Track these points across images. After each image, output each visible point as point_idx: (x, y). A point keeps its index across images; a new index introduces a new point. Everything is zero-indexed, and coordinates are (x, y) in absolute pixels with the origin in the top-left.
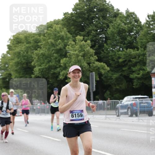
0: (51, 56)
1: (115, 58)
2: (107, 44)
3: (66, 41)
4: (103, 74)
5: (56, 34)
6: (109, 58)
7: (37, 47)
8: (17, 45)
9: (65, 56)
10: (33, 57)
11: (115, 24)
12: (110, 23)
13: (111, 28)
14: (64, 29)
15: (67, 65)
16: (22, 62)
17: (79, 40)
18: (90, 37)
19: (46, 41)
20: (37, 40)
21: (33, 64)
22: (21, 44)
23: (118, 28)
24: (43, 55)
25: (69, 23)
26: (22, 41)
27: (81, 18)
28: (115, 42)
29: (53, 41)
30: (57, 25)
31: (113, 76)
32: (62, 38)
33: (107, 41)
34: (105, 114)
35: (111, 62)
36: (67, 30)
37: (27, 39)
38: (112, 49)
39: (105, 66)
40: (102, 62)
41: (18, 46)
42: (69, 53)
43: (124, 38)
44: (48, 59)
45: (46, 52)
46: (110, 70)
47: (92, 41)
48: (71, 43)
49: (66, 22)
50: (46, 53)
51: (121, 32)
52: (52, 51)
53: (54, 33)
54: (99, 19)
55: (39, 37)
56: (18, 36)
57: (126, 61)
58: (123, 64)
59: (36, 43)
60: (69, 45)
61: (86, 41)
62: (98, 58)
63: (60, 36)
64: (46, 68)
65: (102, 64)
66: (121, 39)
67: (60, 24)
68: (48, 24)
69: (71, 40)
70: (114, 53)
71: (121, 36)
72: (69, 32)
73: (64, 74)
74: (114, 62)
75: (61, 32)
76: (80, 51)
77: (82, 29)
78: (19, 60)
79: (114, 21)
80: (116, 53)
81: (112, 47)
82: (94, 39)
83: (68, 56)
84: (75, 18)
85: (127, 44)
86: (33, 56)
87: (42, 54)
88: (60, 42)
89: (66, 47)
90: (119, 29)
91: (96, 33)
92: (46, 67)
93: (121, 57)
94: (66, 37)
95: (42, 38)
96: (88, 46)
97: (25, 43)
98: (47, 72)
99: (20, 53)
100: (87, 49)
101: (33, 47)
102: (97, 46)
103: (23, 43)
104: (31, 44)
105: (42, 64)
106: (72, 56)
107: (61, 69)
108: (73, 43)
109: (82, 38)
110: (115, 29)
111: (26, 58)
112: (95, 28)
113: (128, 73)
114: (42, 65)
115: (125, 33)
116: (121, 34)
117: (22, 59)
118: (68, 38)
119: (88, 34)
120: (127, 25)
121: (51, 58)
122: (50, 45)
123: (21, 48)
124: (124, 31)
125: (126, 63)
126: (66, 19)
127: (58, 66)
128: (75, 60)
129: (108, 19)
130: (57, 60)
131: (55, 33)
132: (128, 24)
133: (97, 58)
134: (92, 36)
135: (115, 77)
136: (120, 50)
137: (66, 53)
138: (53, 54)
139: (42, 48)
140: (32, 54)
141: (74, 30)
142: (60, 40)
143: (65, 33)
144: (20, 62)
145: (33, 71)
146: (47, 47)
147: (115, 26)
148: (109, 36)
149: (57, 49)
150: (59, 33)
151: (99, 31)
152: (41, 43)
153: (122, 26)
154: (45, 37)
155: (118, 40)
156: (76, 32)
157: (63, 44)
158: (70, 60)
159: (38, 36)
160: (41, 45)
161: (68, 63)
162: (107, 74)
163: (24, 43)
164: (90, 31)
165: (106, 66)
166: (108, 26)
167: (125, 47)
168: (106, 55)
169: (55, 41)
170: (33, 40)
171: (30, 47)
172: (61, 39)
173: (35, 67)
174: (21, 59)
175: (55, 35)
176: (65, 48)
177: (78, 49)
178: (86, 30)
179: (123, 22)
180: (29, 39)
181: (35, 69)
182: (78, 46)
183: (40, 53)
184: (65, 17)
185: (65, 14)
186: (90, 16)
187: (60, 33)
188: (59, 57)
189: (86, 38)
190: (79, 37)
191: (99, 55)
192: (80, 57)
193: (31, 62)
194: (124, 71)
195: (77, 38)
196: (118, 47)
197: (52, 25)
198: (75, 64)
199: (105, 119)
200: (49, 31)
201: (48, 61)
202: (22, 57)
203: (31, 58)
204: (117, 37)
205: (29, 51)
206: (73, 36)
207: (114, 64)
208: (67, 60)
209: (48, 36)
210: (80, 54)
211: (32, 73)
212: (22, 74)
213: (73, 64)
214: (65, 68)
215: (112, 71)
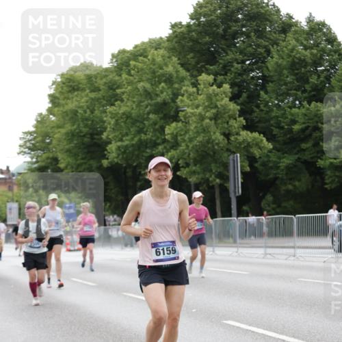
0: (144, 119)
1: (284, 122)
2: (266, 92)
3: (176, 86)
4: (257, 157)
5: (156, 70)
6: (272, 122)
7: (113, 98)
8: (71, 96)
9: (175, 118)
10: (104, 122)
11: (285, 49)
12: (273, 46)
13: (276, 56)
14: (172, 60)
15: (179, 138)
16: (81, 132)
17: (204, 84)
18: (229, 76)
19: (134, 86)
20: (114, 85)
21: (104, 136)
22: (80, 93)
23: (290, 56)
24: (127, 116)
25: (183, 47)
26: (81, 86)
27: (208, 35)
28: (284, 87)
29: (148, 86)
30: (156, 49)
31: (282, 161)
32: (169, 80)
33: (267, 85)
34: (263, 245)
35: (276, 131)
36: (179, 62)
37: (92, 80)
38: (276, 102)
39: (262, 140)
40: (255, 131)
41: (73, 98)
42: (183, 111)
43: (303, 79)
44: (138, 124)
45: (133, 109)
46: (273, 149)
47: (232, 85)
48: (187, 91)
49: (176, 45)
50: (134, 113)
51: (296, 65)
52: (147, 107)
53: (151, 68)
54: (248, 36)
55: (117, 78)
56: (71, 75)
57: (307, 128)
58: (302, 136)
59: (111, 91)
60: (183, 95)
61: (220, 86)
62: (247, 122)
63: (163, 75)
64: (133, 145)
65: (256, 135)
66: (297, 80)
67: (163, 47)
68: (138, 48)
69: (187, 83)
70: (282, 112)
71: (297, 74)
72: (182, 65)
73: (174, 157)
74: (282, 131)
75: (166, 65)
76: (206, 108)
77: (212, 58)
78: (75, 127)
79: (281, 42)
80: (285, 111)
81: (277, 99)
82: (239, 80)
83: (182, 118)
84: (195, 35)
85: (310, 91)
86: (105, 119)
87: (124, 114)
88: (163, 87)
89: (177, 98)
90: (293, 59)
91: (242, 67)
92: (134, 142)
93: (296, 119)
94: (177, 77)
95: (126, 79)
96: (224, 96)
97: (88, 91)
98: (136, 153)
99: (77, 111)
100: (223, 102)
101: (104, 99)
102: (245, 95)
103: (83, 90)
104: (100, 92)
105: (123, 136)
106: (190, 119)
107: (165, 147)
108: (193, 90)
109: (211, 78)
110: (283, 58)
111: (90, 122)
112: (240, 57)
113: (312, 156)
114: (124, 139)
115: (305, 67)
116: (298, 69)
117: (82, 125)
118: (182, 80)
119: (226, 69)
120: (308, 51)
121: (144, 124)
122: (141, 95)
123: (78, 102)
124: (303, 63)
125: (308, 132)
126: (176, 36)
127: (159, 141)
128: (196, 127)
129: (268, 36)
130: (157, 127)
131: (154, 67)
132: (312, 48)
133: (244, 122)
134: (233, 74)
135: (284, 164)
136: (296, 104)
137: (177, 111)
138: (148, 113)
139: (125, 100)
140: (104, 115)
141: (193, 62)
142: (163, 84)
143: (174, 67)
144: (78, 133)
145: (106, 152)
146: (135, 100)
147: (283, 51)
148: (271, 74)
149: (158, 103)
150: (161, 68)
151: (249, 64)
152: (123, 90)
153: (298, 52)
154: (131, 78)
155: (290, 83)
156: (199, 66)
157: (170, 93)
158: (186, 126)
159: (115, 74)
160: (123, 93)
161: (181, 135)
162: (268, 156)
163: (85, 90)
164: (230, 62)
165: (264, 139)
166: (268, 52)
167: (305, 98)
168: (264, 116)
169: (152, 85)
170: (106, 83)
171: (98, 99)
172: (165, 82)
173: (110, 143)
174: (79, 125)
175: (154, 72)
176: (174, 100)
177: (204, 103)
178: (221, 61)
179: (302, 44)
180: (96, 82)
181: (109, 147)
182: (202, 96)
183: (121, 112)
184: (174, 32)
185: (173, 26)
186: (229, 31)
187: (164, 67)
188: (162, 121)
189: (220, 78)
190: (204, 78)
191: (248, 116)
192: (208, 121)
193: (101, 133)
194: (304, 150)
195: (200, 78)
196: (291, 99)
197: (145, 50)
198: (195, 135)
199: (263, 256)
200: (140, 64)
201: (137, 129)
202: (80, 120)
203: (101, 124)
204: (287, 77)
205: (96, 108)
206: (192, 76)
207: (282, 135)
208: (180, 127)
209: (137, 75)
210: (208, 114)
211: (104, 157)
212: (82, 159)
213: (192, 136)
214: (175, 145)
215: (278, 151)
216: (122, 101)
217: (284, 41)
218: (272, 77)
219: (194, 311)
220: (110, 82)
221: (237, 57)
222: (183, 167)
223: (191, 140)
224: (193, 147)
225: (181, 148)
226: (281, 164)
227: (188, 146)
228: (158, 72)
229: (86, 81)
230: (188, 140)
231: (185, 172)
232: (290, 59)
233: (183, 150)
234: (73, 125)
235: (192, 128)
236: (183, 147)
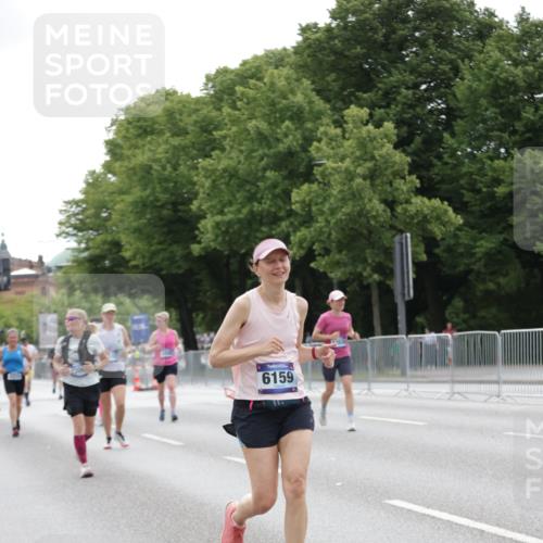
0: (258, 179)
1: (481, 182)
2: (453, 135)
3: (309, 125)
4: (439, 237)
5: (277, 100)
6: (462, 182)
7: (208, 146)
8: (140, 142)
9: (308, 177)
10: (194, 184)
11: (482, 65)
12: (463, 61)
13: (468, 76)
14: (302, 84)
15: (314, 208)
16: (157, 200)
17: (354, 122)
18: (394, 109)
19: (242, 127)
20: (209, 124)
21: (194, 206)
22: (155, 137)
23: (491, 76)
24: (232, 174)
25: (320, 63)
26: (156, 126)
27: (359, 43)
28: (481, 125)
29: (263, 126)
30: (277, 67)
31: (478, 244)
32: (297, 116)
33: (454, 123)
34: (449, 378)
35: (468, 196)
36: (313, 87)
37: (175, 118)
38: (469, 150)
39: (446, 211)
40: (436, 197)
41: (144, 146)
42: (320, 165)
43: (512, 113)
44: (248, 187)
45: (239, 162)
46: (465, 224)
47: (399, 123)
48: (326, 133)
49: (309, 60)
50: (242, 169)
51: (501, 91)
52: (262, 159)
53: (268, 98)
54: (424, 46)
55: (214, 113)
59: (205, 134)
60: (319, 141)
61: (378, 125)
62: (422, 182)
63: (288, 108)
64: (239, 221)
65: (436, 202)
66: (502, 114)
67: (288, 63)
68: (247, 66)
69: (325, 120)
70: (479, 166)
71: (502, 105)
72: (319, 92)
73: (305, 239)
74: (478, 197)
75: (293, 92)
76: (358, 161)
77: (365, 81)
78: (148, 192)
79: (476, 54)
80: (484, 163)
81: (470, 145)
82: (409, 115)
83: (318, 177)
84: (339, 45)
85: (523, 133)
86: (195, 179)
87: (225, 170)
88: (287, 127)
89: (310, 145)
90: (496, 81)
91: (414, 94)
92: (241, 216)
93: (502, 177)
94: (311, 111)
95: (229, 115)
96: (385, 140)
97: (168, 134)
98: (245, 233)
99: (151, 167)
100: (383, 151)
101: (193, 147)
102: (418, 140)
103: (161, 133)
104: (188, 137)
105: (224, 206)
106: (332, 178)
107: (292, 223)
108: (335, 131)
109: (365, 112)
110: (480, 80)
111: (172, 185)
112: (410, 78)
114: (226, 210)
115: (515, 93)
116: (502, 98)
117: (158, 189)
118: (318, 116)
119: (388, 98)
120: (520, 67)
121: (258, 187)
122: (252, 140)
123: (152, 152)
124: (511, 86)
126: (309, 46)
127: (282, 214)
128: (341, 191)
129: (455, 45)
130: (278, 191)
131: (272, 96)
132: (526, 64)
133: (417, 183)
134: (400, 106)
135: (483, 250)
136: (500, 153)
137: (311, 166)
138: (265, 170)
139: (228, 148)
140: (193, 173)
141: (335, 87)
142: (287, 123)
143: (306, 96)
144: (152, 202)
145: (197, 232)
146: (243, 148)
147: (479, 69)
148: (461, 105)
149: (280, 152)
150: (285, 98)
151: (426, 90)
152: (224, 132)
153: (503, 70)
154: (237, 112)
155: (492, 119)
156: (345, 93)
157: (299, 136)
158: (324, 190)
159: (211, 107)
160: (225, 137)
161: (317, 204)
162: (455, 236)
163: (164, 134)
164: (395, 87)
165: (450, 210)
166: (456, 71)
167: (515, 143)
168: (449, 172)
169: (270, 124)
170: (196, 122)
171: (184, 148)
172: (291, 118)
173: (204, 217)
174: (154, 189)
175: (273, 104)
176: (305, 149)
177: (352, 153)
178: (380, 85)
179: (509, 57)
180: (181, 120)
181: (202, 224)
182: (350, 142)
183: (221, 167)
184: (306, 39)
185: (304, 30)
186: (393, 36)
187: (290, 96)
188: (286, 182)
189: (379, 112)
190: (353, 111)
191: (424, 173)
192: (359, 180)
193: (190, 201)
195: (346, 112)
196: (492, 145)
197: (258, 68)
198: (340, 204)
199: (448, 396)
200: (251, 91)
201: (246, 194)
202: (156, 181)
203: (190, 187)
204: (487, 109)
205: (181, 162)
206: (334, 109)
207: (478, 202)
208: (315, 191)
209: (247, 109)
210: (359, 170)
211: (195, 240)
212: (160, 243)
213: (335, 206)
214: (308, 220)
215: (472, 228)
216: (223, 149)
217: (481, 52)
218: (461, 110)
219: (338, 484)
220: (203, 121)
221: (407, 78)
222: (320, 255)
223: (333, 212)
224: (336, 223)
225: (318, 225)
226: (477, 250)
227: (328, 222)
228: (279, 103)
229: (165, 118)
230: (327, 212)
231: (324, 263)
232: (491, 81)
233: (321, 228)
234: (145, 190)
235: (335, 192)
236: (320, 223)
